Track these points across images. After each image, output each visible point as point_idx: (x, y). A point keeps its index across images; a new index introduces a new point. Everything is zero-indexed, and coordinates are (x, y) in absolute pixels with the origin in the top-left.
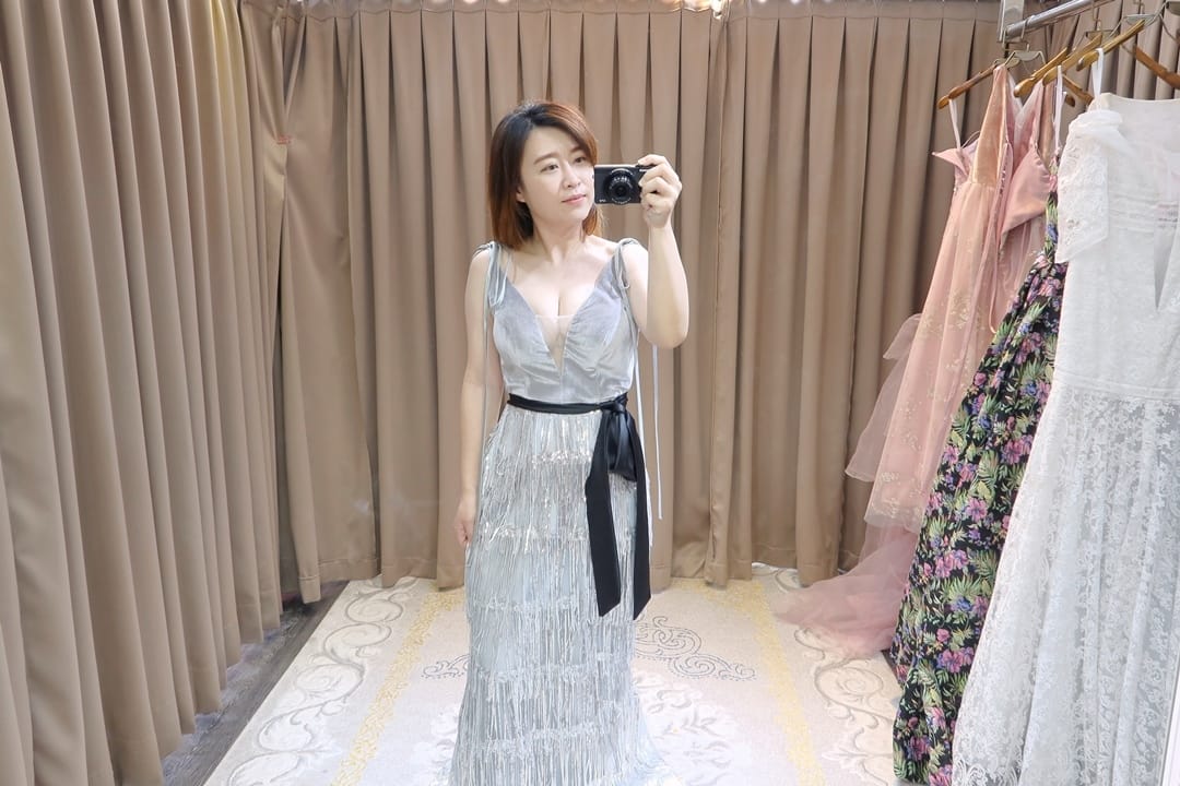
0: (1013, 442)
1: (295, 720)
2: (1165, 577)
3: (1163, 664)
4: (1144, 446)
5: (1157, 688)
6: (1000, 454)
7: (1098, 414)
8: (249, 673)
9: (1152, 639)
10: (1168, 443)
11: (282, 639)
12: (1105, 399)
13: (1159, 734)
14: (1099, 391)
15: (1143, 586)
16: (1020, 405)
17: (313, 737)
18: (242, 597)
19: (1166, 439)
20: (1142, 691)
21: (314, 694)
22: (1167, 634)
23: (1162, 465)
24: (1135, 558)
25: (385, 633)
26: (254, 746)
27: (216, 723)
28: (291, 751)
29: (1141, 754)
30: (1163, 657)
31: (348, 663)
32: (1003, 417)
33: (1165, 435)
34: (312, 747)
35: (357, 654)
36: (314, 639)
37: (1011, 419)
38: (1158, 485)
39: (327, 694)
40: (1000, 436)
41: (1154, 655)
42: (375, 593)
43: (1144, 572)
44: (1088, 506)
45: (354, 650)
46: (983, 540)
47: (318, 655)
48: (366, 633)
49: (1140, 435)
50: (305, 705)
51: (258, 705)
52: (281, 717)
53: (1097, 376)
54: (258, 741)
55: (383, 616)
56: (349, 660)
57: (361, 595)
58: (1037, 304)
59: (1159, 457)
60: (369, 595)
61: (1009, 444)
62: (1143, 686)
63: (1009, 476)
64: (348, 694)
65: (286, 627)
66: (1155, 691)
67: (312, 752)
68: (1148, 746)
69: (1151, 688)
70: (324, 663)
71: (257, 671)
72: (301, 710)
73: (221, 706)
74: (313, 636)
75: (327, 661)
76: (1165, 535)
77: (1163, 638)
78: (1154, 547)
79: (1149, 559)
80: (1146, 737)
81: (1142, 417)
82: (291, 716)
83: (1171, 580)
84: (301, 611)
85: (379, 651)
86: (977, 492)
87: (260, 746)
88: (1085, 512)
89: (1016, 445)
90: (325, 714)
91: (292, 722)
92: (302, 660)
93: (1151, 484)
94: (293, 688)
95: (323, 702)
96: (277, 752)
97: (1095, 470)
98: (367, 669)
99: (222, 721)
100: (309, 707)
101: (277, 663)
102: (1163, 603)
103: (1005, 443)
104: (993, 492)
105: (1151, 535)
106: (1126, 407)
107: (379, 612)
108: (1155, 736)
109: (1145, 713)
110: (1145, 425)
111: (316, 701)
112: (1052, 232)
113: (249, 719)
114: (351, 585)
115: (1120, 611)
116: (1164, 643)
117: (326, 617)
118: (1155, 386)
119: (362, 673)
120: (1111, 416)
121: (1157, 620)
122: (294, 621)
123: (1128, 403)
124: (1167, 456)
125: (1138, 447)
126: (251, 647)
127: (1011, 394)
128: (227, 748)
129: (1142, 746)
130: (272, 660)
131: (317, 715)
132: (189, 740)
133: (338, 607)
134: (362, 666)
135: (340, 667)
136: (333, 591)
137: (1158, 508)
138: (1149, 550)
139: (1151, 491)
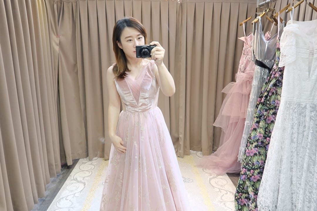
0: (269, 117)
1: (67, 198)
2: (313, 152)
3: (313, 175)
4: (307, 116)
5: (312, 181)
6: (266, 120)
7: (294, 108)
8: (53, 186)
9: (310, 168)
10: (313, 115)
11: (62, 176)
12: (296, 104)
13: (312, 193)
14: (295, 102)
15: (307, 154)
16: (270, 107)
17: (72, 203)
18: (50, 165)
19: (313, 114)
20: (307, 182)
21: (72, 191)
22: (314, 167)
23: (312, 121)
24: (305, 147)
25: (91, 173)
26: (55, 206)
27: (44, 200)
28: (66, 208)
29: (307, 199)
30: (313, 173)
31: (80, 182)
32: (266, 110)
33: (312, 113)
34: (72, 206)
35: (83, 179)
36: (71, 176)
37: (268, 111)
38: (311, 126)
39: (76, 191)
40: (266, 116)
41: (311, 173)
42: (87, 162)
43: (307, 150)
44: (292, 134)
45: (82, 178)
46: (262, 144)
47: (72, 180)
48: (85, 173)
49: (305, 113)
50: (69, 195)
51: (56, 195)
52: (63, 198)
53: (294, 98)
54: (56, 205)
55: (90, 168)
56: (81, 181)
57: (83, 163)
58: (274, 79)
59: (311, 119)
60: (86, 163)
61: (268, 118)
62: (307, 181)
63: (268, 127)
64: (82, 191)
65: (63, 172)
66: (311, 182)
67: (72, 208)
68: (309, 197)
69: (310, 181)
70: (74, 182)
71: (55, 185)
72: (68, 196)
73: (45, 195)
74: (70, 175)
75: (75, 182)
76: (312, 140)
77: (313, 168)
78: (310, 143)
79: (309, 147)
80: (308, 194)
81: (306, 108)
82: (65, 198)
83: (315, 152)
84: (67, 168)
85: (89, 178)
86: (260, 132)
87: (57, 207)
88: (292, 135)
89: (270, 118)
90: (75, 197)
91: (66, 199)
92: (67, 182)
93: (309, 126)
94: (66, 190)
95: (75, 193)
96: (62, 208)
97: (294, 124)
98: (86, 183)
99: (46, 200)
100: (71, 195)
101: (61, 183)
102: (313, 158)
103: (267, 117)
104: (264, 131)
105: (309, 140)
106: (302, 106)
107: (88, 167)
108: (311, 194)
109: (308, 188)
110: (307, 110)
111: (73, 193)
112: (278, 59)
113: (54, 199)
114: (80, 160)
115: (302, 161)
116: (313, 169)
117: (74, 170)
118: (310, 100)
119: (85, 185)
120: (298, 108)
121: (311, 163)
122: (65, 171)
123: (302, 105)
124: (313, 118)
125: (305, 116)
126: (53, 179)
127: (268, 104)
128: (48, 207)
129: (307, 197)
130: (59, 182)
131: (73, 197)
132: (37, 206)
133: (77, 166)
134: (85, 183)
135: (79, 183)
136: (75, 162)
137: (311, 133)
138: (309, 144)
139: (309, 128)
